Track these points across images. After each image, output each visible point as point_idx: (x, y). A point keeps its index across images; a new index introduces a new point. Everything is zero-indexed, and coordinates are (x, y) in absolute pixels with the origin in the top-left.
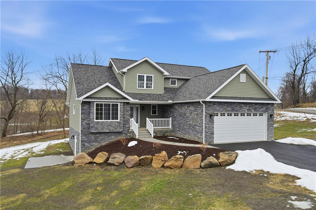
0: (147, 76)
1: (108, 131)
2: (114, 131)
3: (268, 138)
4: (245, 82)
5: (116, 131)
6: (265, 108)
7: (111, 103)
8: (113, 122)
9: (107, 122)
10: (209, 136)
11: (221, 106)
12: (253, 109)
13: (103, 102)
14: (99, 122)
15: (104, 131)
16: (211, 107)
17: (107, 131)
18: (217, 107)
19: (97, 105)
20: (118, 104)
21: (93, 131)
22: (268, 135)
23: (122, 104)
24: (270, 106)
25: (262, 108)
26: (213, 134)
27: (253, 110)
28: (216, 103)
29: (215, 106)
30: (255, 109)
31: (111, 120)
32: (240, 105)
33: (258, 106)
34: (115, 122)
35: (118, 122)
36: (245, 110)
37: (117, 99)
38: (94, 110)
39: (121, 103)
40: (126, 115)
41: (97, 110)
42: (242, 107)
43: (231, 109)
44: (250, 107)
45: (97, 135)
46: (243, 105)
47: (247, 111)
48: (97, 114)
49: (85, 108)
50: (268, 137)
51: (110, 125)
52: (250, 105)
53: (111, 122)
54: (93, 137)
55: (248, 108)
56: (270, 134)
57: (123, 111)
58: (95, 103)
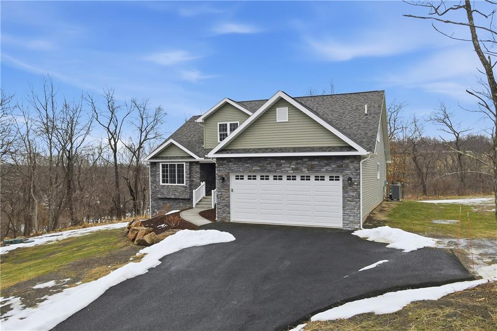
0: (230, 124)
1: (174, 197)
2: (180, 198)
3: (343, 223)
4: (287, 121)
5: (182, 198)
6: (333, 166)
7: (176, 163)
8: (179, 186)
9: (172, 186)
10: (221, 209)
11: (240, 163)
12: (306, 168)
13: (168, 162)
14: (164, 186)
15: (170, 197)
16: (224, 166)
17: (172, 197)
18: (233, 166)
19: (163, 166)
20: (183, 164)
21: (159, 196)
22: (343, 218)
23: (188, 164)
24: (346, 161)
25: (327, 165)
26: (228, 206)
27: (306, 170)
28: (232, 160)
29: (230, 164)
30: (311, 168)
31: (176, 184)
32: (277, 161)
33: (316, 163)
34: (181, 186)
35: (183, 187)
36: (288, 169)
37: (182, 158)
38: (159, 171)
39: (186, 162)
40: (195, 178)
41: (163, 171)
42: (281, 164)
43: (259, 168)
44: (299, 163)
45: (166, 202)
46: (282, 161)
47: (292, 172)
48: (163, 176)
49: (154, 170)
50: (343, 221)
51: (175, 190)
52: (299, 161)
53: (177, 186)
54: (161, 203)
55: (294, 166)
56: (350, 216)
57: (188, 172)
58: (161, 164)
